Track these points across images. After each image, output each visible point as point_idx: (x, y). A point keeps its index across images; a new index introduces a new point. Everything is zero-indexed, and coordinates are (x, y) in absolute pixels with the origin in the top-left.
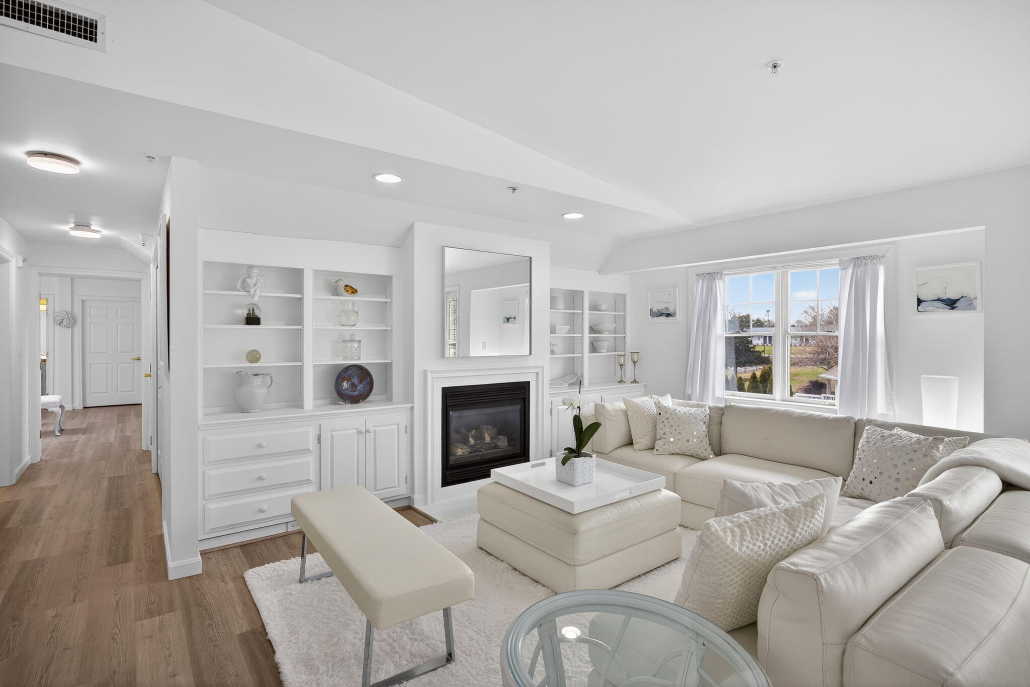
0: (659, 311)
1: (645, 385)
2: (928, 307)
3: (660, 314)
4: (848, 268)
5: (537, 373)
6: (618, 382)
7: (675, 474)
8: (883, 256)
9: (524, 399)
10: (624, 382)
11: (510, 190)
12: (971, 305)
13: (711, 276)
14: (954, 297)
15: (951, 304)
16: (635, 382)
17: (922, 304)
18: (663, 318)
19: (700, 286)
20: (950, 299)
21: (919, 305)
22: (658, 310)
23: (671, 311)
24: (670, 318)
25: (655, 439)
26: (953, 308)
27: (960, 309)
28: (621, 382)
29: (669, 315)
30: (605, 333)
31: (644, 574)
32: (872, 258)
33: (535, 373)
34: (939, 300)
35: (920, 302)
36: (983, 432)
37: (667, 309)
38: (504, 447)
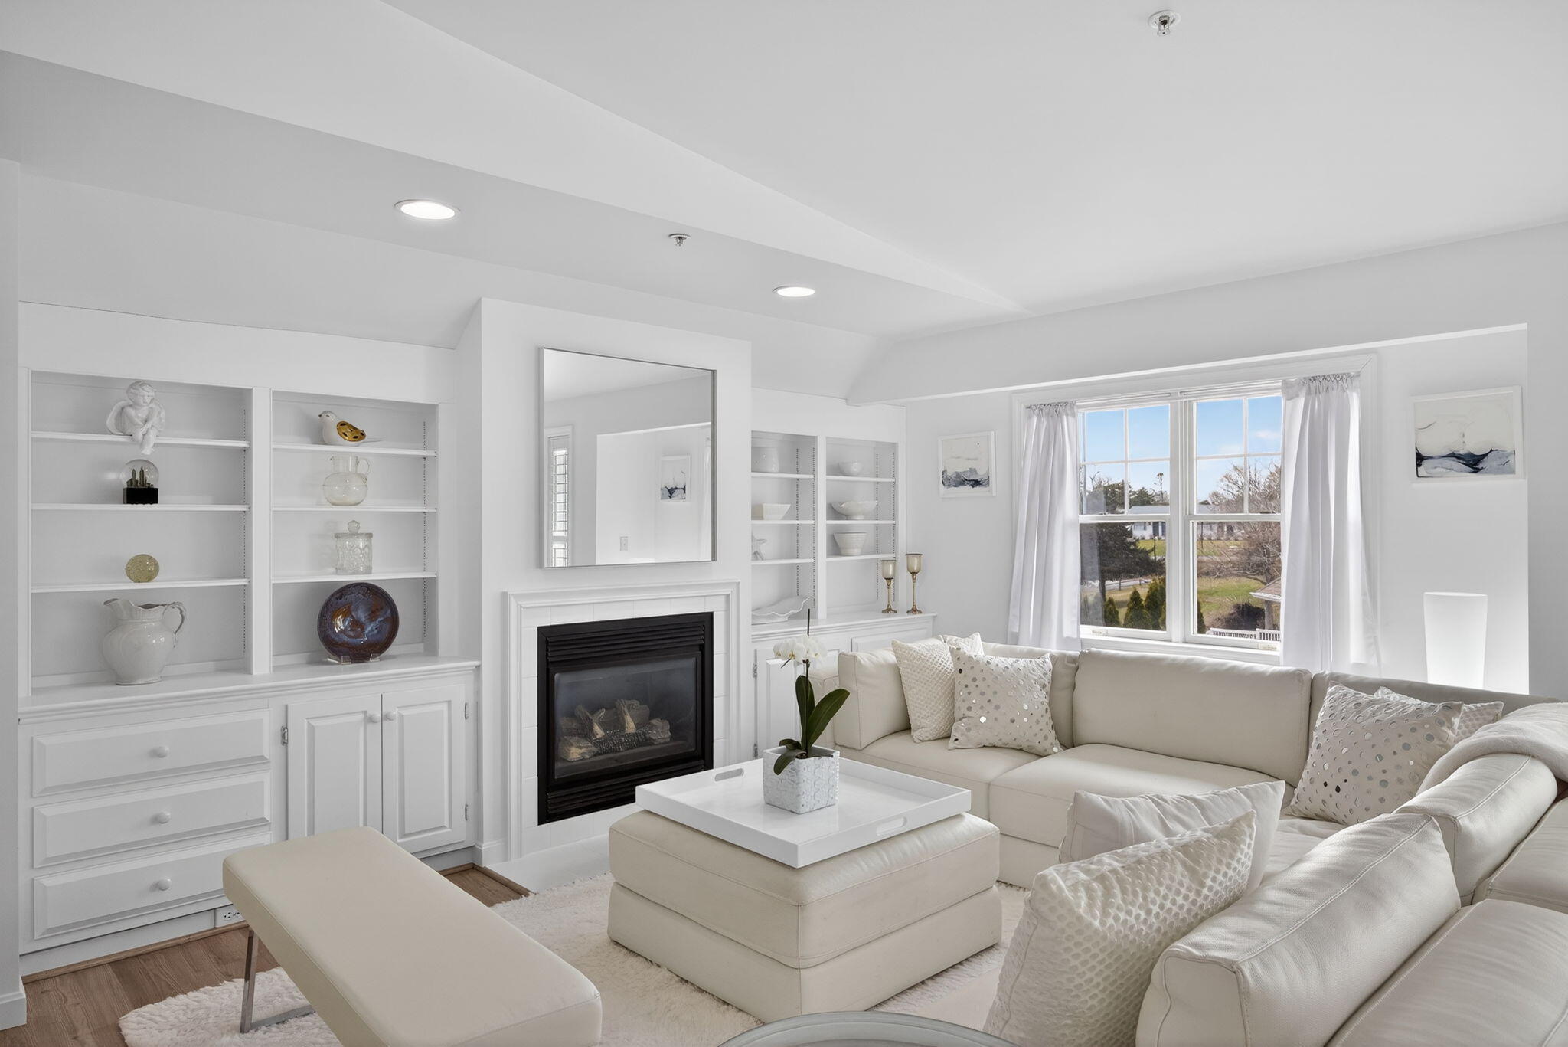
0: (958, 475)
1: (934, 617)
2: (1436, 468)
3: (961, 481)
4: (1297, 396)
5: (728, 596)
6: (883, 612)
7: (990, 785)
8: (1358, 375)
9: (702, 648)
10: (895, 612)
11: (674, 240)
12: (1505, 466)
13: (1054, 410)
14: (1478, 452)
15: (1473, 462)
16: (914, 610)
17: (1425, 463)
18: (967, 488)
19: (1034, 428)
20: (1471, 455)
21: (1418, 465)
22: (956, 472)
23: (980, 475)
24: (978, 488)
25: (952, 720)
26: (1477, 471)
27: (1490, 472)
28: (889, 610)
29: (976, 483)
30: (858, 518)
31: (931, 978)
32: (1339, 378)
33: (723, 599)
34: (1453, 455)
35: (1420, 459)
36: (1528, 694)
37: (973, 471)
38: (662, 741)
